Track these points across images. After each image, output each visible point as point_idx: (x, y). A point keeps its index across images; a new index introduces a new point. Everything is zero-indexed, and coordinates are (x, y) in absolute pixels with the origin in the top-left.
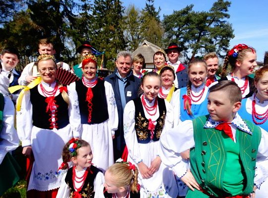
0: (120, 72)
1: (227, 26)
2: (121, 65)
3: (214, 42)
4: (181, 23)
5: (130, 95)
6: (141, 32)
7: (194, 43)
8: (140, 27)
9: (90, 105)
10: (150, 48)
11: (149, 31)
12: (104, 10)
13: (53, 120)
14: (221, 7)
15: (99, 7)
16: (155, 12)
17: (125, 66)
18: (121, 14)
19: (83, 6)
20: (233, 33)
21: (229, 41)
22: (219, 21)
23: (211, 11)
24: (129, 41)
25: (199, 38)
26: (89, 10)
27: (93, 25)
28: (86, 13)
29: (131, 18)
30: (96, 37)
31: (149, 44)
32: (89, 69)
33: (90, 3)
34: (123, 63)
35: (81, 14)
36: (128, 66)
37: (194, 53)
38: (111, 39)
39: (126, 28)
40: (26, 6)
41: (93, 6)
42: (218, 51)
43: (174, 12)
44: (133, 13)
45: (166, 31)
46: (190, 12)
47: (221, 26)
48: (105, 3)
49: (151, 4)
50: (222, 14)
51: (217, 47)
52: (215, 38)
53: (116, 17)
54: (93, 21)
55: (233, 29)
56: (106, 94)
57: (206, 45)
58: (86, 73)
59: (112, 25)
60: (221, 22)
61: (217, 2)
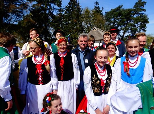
0: (81, 47)
1: (144, 16)
2: (81, 43)
3: (137, 26)
4: (115, 16)
5: (87, 62)
6: (92, 22)
7: (124, 27)
8: (91, 19)
9: (62, 69)
10: (97, 31)
11: (97, 21)
12: (71, 11)
13: (40, 79)
14: (140, 5)
15: (68, 9)
16: (100, 11)
17: (83, 43)
18: (80, 13)
19: (59, 10)
20: (148, 20)
21: (146, 25)
22: (139, 13)
23: (134, 7)
24: (85, 28)
25: (127, 24)
26: (62, 11)
27: (65, 20)
28: (61, 13)
29: (86, 15)
30: (66, 26)
31: (97, 29)
32: (62, 45)
33: (63, 8)
34: (82, 41)
35: (58, 14)
36: (86, 43)
37: (124, 33)
38: (75, 27)
39: (83, 20)
40: (29, 12)
41: (65, 9)
42: (139, 31)
43: (111, 10)
44: (87, 12)
45: (106, 21)
46: (121, 9)
47: (140, 16)
48: (71, 7)
49: (97, 6)
50: (141, 9)
51: (139, 29)
52: (137, 24)
53: (78, 14)
54: (65, 18)
55: (148, 17)
56: (73, 62)
57: (131, 28)
58: (60, 48)
59: (75, 19)
60: (140, 14)
61: (138, 2)
